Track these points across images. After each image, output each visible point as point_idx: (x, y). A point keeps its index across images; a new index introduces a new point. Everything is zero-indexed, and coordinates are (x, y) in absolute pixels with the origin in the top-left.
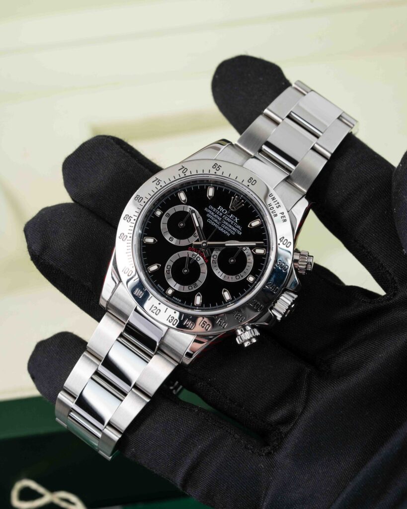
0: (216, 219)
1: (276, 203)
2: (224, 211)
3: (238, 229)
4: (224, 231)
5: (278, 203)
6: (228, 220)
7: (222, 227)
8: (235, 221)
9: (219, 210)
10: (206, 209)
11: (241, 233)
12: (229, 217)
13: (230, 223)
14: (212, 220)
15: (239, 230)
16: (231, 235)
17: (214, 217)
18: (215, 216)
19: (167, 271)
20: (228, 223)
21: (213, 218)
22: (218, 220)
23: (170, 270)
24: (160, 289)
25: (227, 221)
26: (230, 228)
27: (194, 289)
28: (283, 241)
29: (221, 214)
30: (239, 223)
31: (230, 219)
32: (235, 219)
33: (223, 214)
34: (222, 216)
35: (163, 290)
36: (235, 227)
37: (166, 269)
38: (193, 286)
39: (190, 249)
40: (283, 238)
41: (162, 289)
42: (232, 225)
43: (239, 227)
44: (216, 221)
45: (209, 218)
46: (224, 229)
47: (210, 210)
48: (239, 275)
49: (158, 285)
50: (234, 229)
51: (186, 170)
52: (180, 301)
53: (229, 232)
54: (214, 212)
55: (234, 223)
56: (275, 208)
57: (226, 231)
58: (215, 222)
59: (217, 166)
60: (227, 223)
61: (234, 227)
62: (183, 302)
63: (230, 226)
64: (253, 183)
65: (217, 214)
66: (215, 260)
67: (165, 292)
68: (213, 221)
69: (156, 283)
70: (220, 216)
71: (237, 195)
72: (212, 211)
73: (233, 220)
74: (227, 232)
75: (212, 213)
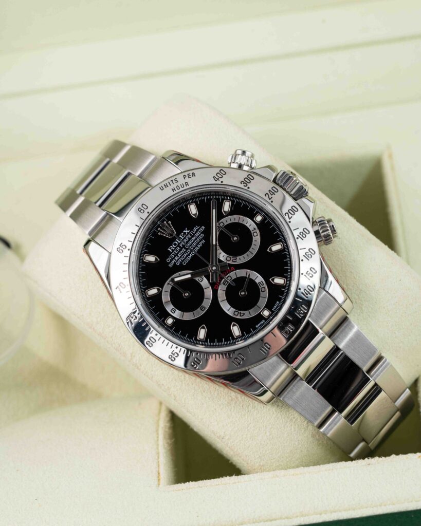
0: (183, 254)
1: (171, 183)
2: (175, 244)
3: (197, 230)
4: (199, 246)
5: (172, 181)
6: (185, 241)
7: (194, 248)
8: (188, 233)
9: (173, 250)
10: (170, 266)
11: (203, 227)
12: (183, 240)
13: (190, 239)
14: (184, 260)
15: (199, 229)
16: (203, 238)
17: (181, 257)
18: (179, 256)
19: (240, 316)
20: (189, 241)
21: (182, 259)
22: (185, 252)
23: (239, 312)
24: (262, 325)
25: (187, 242)
26: (196, 239)
27: (265, 285)
28: (217, 177)
29: (178, 249)
30: (191, 229)
31: (185, 238)
32: (185, 233)
33: (178, 246)
34: (180, 247)
35: (263, 321)
36: (196, 233)
37: (238, 317)
38: (262, 286)
39: (216, 287)
40: (214, 177)
41: (262, 323)
42: (193, 236)
43: (195, 229)
44: (185, 255)
45: (181, 263)
46: (196, 246)
47: (172, 261)
48: (252, 232)
49: (257, 326)
50: (197, 235)
51: (121, 284)
52: (278, 302)
53: (200, 241)
54: (175, 256)
55: (191, 235)
56: (178, 184)
57: (198, 243)
58: (187, 256)
59: (121, 248)
60: (190, 243)
61: (194, 234)
62: (280, 300)
63: (193, 239)
64: (146, 207)
65: (178, 253)
66: (232, 259)
67: (266, 320)
68: (185, 258)
69: (255, 329)
70: (180, 250)
71: (157, 229)
72: (173, 259)
73: (187, 235)
74: (201, 243)
75: (176, 258)
